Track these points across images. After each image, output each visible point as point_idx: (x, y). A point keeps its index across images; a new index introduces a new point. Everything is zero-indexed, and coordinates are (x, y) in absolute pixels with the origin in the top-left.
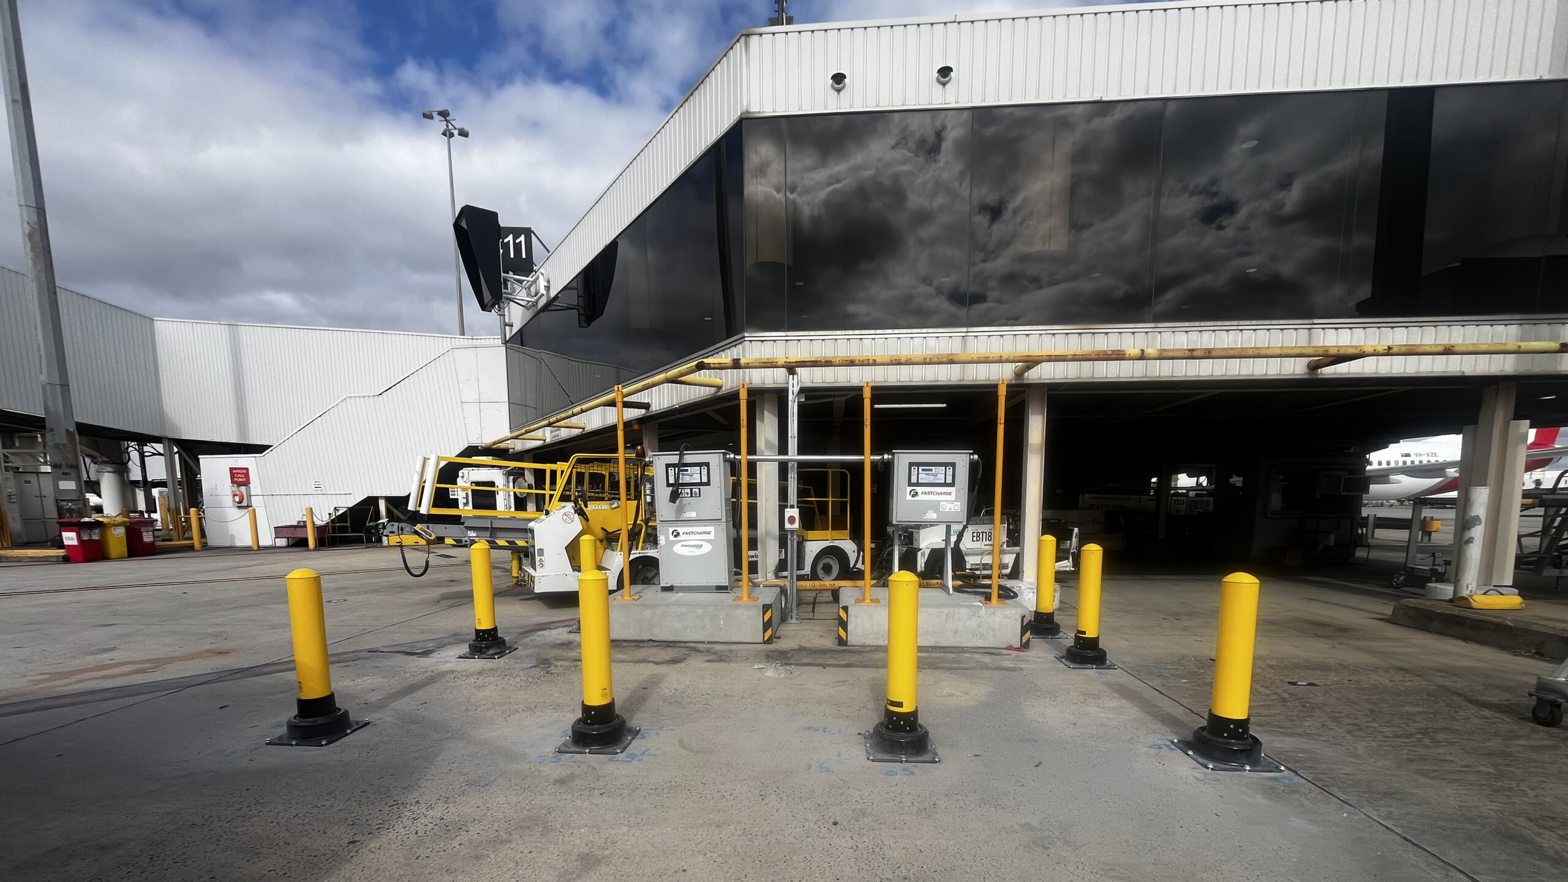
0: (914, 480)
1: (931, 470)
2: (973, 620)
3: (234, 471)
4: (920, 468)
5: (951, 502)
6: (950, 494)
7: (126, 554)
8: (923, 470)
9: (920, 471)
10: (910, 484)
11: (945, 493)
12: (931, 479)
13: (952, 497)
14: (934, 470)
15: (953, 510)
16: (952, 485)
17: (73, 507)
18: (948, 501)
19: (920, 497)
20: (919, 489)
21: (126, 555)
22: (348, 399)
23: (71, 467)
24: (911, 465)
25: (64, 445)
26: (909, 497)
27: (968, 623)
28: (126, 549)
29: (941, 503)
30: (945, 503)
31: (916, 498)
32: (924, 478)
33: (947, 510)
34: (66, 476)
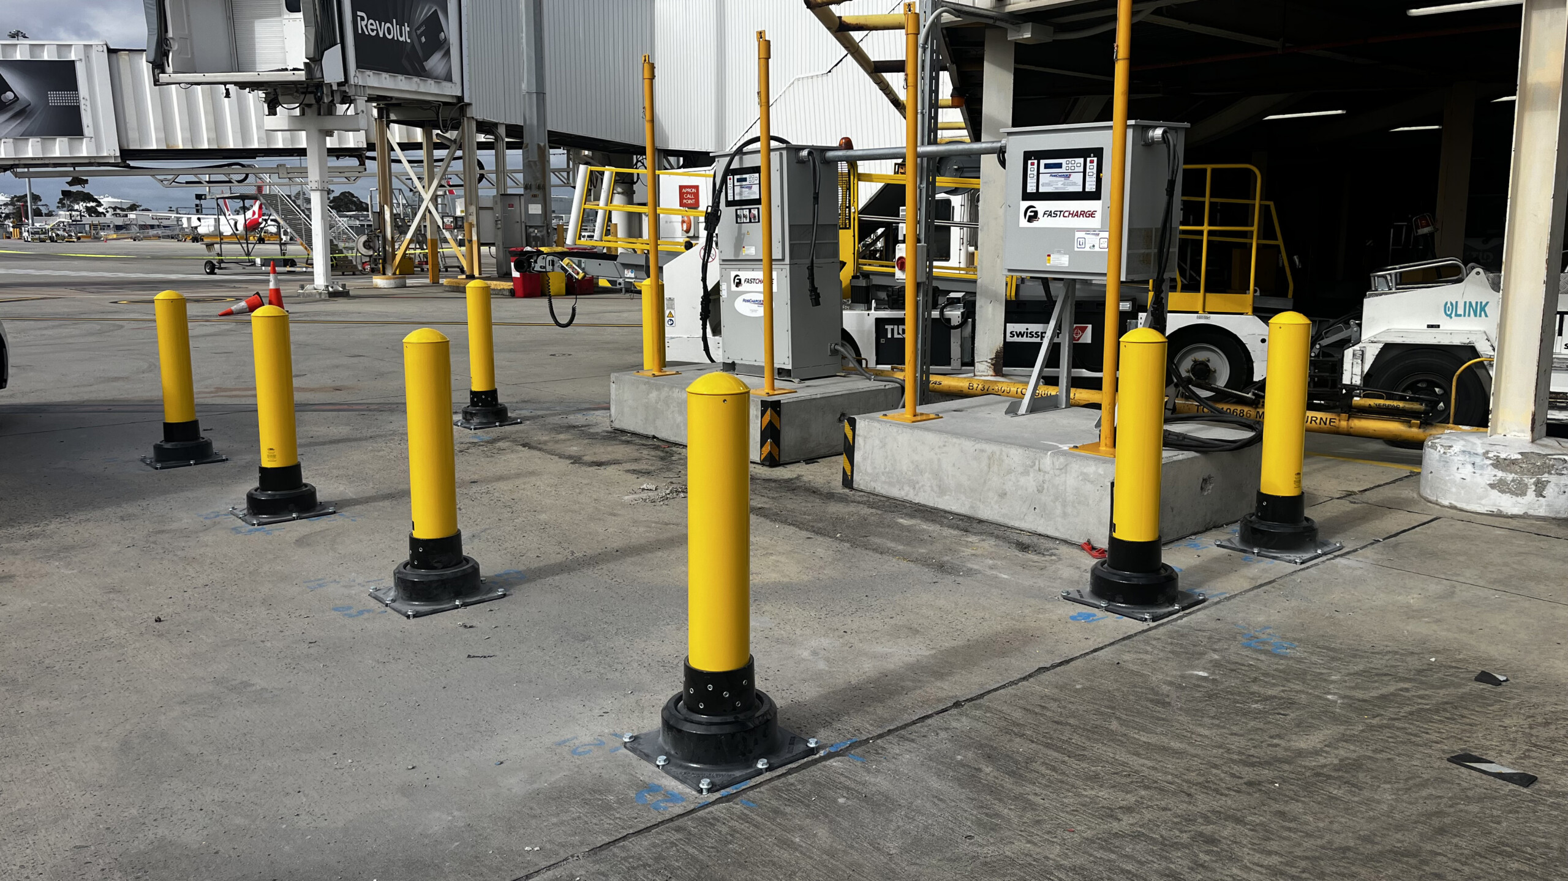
0: (1031, 188)
1: (1059, 166)
2: (1032, 475)
3: (684, 190)
4: (1043, 162)
5: (1094, 232)
6: (1091, 214)
7: (564, 291)
8: (1047, 166)
9: (1042, 170)
10: (1026, 196)
11: (1083, 214)
12: (1060, 185)
13: (1095, 223)
14: (1064, 166)
15: (1097, 249)
16: (1096, 195)
17: (538, 234)
18: (1087, 231)
19: (1043, 222)
20: (1041, 206)
21: (564, 293)
22: (796, 83)
23: (539, 188)
24: (1028, 155)
25: (535, 162)
26: (1024, 223)
27: (1023, 480)
28: (564, 285)
29: (1078, 234)
30: (1082, 234)
31: (1035, 224)
32: (1049, 183)
33: (1087, 249)
34: (534, 199)
